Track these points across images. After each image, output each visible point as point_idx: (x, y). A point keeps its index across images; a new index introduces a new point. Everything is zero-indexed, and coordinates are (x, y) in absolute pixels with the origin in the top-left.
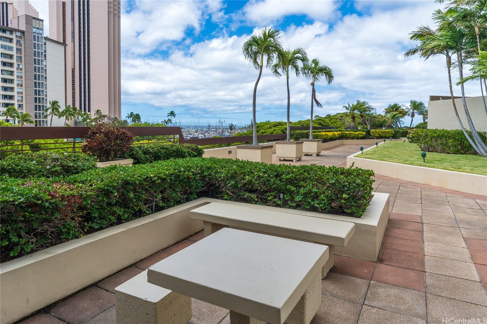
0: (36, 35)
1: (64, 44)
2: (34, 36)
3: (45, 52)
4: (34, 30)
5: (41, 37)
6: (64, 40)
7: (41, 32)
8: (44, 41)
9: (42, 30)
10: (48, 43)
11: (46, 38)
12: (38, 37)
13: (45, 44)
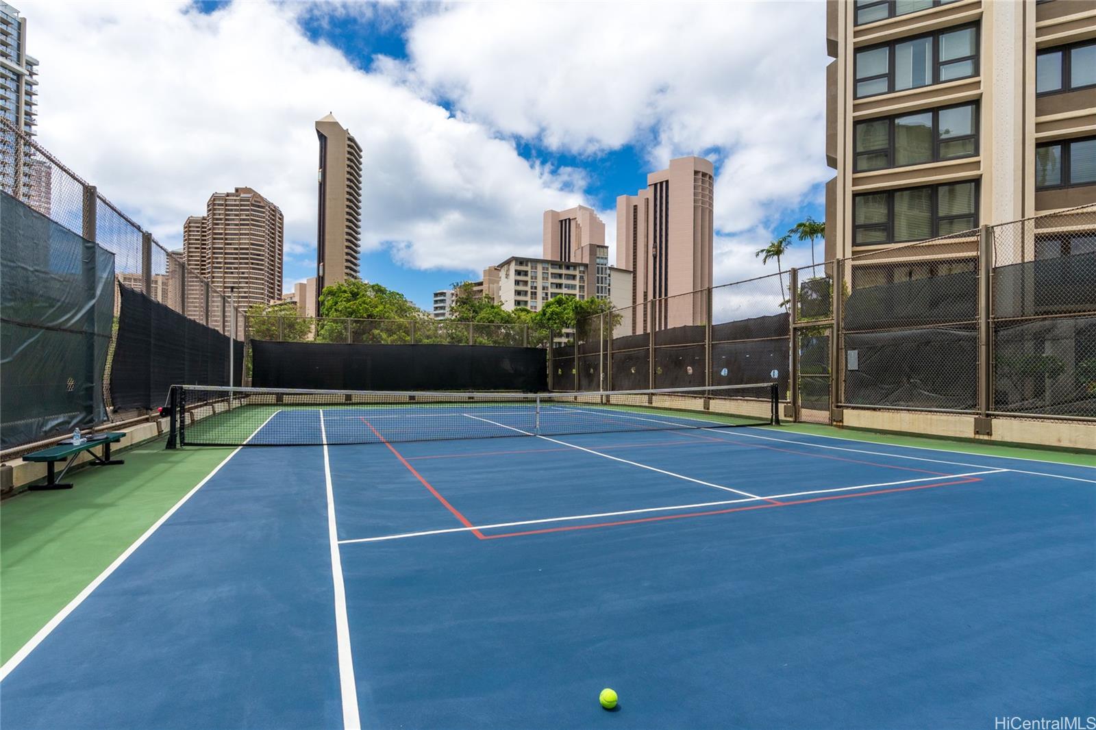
0: (600, 266)
1: (634, 272)
2: (598, 268)
3: (609, 285)
4: (598, 261)
5: (606, 268)
6: (634, 268)
7: (605, 261)
8: (608, 271)
9: (606, 258)
10: (613, 274)
11: (611, 268)
12: (602, 268)
13: (609, 276)
